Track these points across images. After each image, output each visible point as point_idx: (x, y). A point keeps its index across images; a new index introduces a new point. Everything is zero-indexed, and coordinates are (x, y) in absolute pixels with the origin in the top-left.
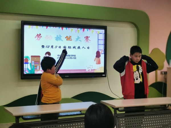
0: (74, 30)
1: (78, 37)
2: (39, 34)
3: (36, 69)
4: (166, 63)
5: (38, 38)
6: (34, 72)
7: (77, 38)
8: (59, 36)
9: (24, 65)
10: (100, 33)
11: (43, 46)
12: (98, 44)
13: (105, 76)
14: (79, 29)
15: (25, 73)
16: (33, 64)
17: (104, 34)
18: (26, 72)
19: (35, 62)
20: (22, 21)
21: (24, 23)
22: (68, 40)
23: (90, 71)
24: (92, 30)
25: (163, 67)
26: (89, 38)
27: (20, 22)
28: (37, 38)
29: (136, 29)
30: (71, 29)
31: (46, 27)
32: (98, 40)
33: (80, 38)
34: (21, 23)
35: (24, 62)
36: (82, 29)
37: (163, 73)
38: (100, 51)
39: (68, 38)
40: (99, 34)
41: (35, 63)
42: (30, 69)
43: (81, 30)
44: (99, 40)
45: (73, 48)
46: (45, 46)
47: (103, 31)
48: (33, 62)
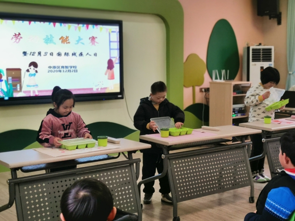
0: (73, 26)
1: (79, 37)
3: (15, 90)
6: (12, 94)
10: (112, 32)
11: (25, 53)
12: (110, 49)
16: (10, 82)
19: (13, 78)
22: (64, 43)
23: (99, 90)
24: (100, 27)
26: (96, 39)
31: (28, 22)
33: (82, 39)
36: (85, 25)
37: (203, 90)
42: (5, 90)
43: (83, 26)
44: (111, 43)
46: (28, 52)
47: (116, 28)
48: (10, 78)
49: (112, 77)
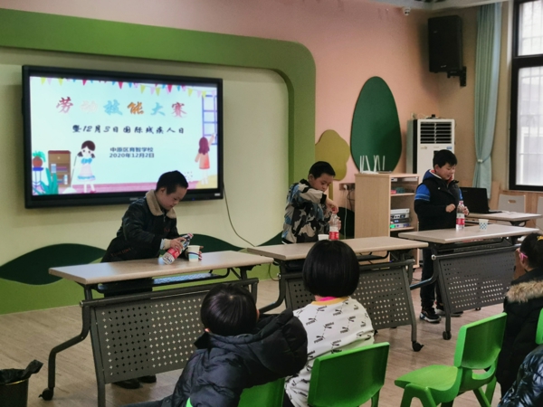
0: (148, 87)
1: (157, 104)
2: (66, 98)
3: (61, 183)
4: (350, 164)
5: (64, 107)
6: (57, 190)
7: (155, 106)
8: (113, 103)
9: (33, 173)
10: (207, 96)
11: (76, 128)
12: (204, 122)
13: (221, 197)
14: (160, 86)
15: (35, 193)
16: (54, 171)
17: (216, 99)
18: (37, 191)
19: (58, 165)
20: (23, 67)
21: (29, 71)
22: (135, 113)
24: (189, 88)
25: (344, 174)
26: (182, 107)
27: (20, 68)
28: (61, 107)
29: (285, 86)
30: (140, 85)
31: (81, 81)
32: (204, 111)
33: (161, 107)
34: (21, 71)
35: (33, 166)
36: (166, 86)
37: (345, 187)
38: (208, 138)
39: (135, 108)
40: (206, 99)
41: (57, 169)
42: (47, 183)
43: (163, 87)
45: (148, 130)
46: (81, 127)
47: (213, 90)
48: (54, 165)
49: (206, 166)
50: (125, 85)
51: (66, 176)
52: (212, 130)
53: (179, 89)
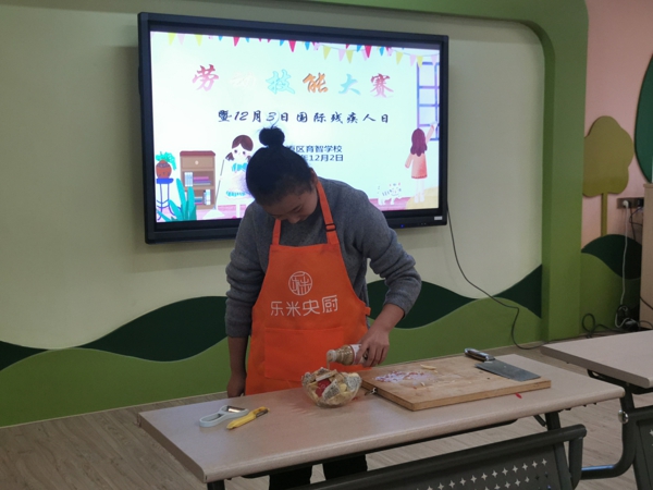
0: (335, 49)
1: (349, 76)
2: (208, 67)
3: (201, 203)
5: (204, 82)
6: (194, 213)
7: (345, 81)
8: (280, 75)
9: (157, 186)
10: (424, 63)
11: (223, 114)
12: (419, 105)
13: (443, 223)
14: (353, 47)
15: (160, 219)
16: (189, 184)
17: (438, 67)
18: (164, 216)
19: (195, 174)
21: (149, 23)
22: (314, 90)
23: (392, 203)
24: (396, 51)
26: (386, 80)
27: (134, 18)
28: (199, 82)
29: (540, 48)
30: (322, 46)
31: (231, 39)
32: (419, 87)
33: (355, 81)
35: (156, 177)
36: (363, 47)
37: (626, 203)
39: (315, 83)
40: (422, 67)
41: (194, 181)
42: (178, 203)
43: (358, 50)
44: (421, 90)
45: (333, 118)
46: (232, 113)
47: (433, 55)
48: (189, 175)
49: (422, 173)
50: (300, 44)
51: (208, 191)
52: (431, 117)
53: (382, 52)
